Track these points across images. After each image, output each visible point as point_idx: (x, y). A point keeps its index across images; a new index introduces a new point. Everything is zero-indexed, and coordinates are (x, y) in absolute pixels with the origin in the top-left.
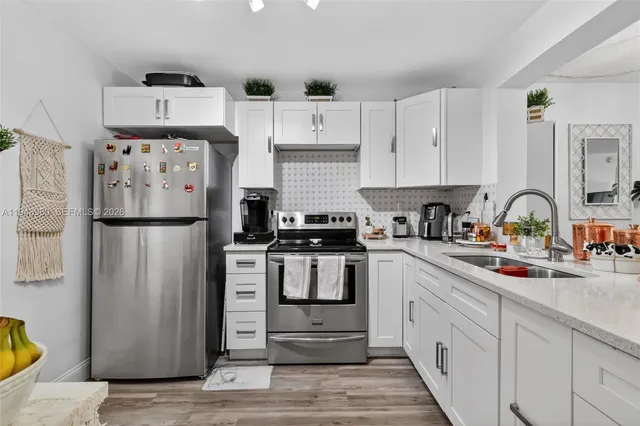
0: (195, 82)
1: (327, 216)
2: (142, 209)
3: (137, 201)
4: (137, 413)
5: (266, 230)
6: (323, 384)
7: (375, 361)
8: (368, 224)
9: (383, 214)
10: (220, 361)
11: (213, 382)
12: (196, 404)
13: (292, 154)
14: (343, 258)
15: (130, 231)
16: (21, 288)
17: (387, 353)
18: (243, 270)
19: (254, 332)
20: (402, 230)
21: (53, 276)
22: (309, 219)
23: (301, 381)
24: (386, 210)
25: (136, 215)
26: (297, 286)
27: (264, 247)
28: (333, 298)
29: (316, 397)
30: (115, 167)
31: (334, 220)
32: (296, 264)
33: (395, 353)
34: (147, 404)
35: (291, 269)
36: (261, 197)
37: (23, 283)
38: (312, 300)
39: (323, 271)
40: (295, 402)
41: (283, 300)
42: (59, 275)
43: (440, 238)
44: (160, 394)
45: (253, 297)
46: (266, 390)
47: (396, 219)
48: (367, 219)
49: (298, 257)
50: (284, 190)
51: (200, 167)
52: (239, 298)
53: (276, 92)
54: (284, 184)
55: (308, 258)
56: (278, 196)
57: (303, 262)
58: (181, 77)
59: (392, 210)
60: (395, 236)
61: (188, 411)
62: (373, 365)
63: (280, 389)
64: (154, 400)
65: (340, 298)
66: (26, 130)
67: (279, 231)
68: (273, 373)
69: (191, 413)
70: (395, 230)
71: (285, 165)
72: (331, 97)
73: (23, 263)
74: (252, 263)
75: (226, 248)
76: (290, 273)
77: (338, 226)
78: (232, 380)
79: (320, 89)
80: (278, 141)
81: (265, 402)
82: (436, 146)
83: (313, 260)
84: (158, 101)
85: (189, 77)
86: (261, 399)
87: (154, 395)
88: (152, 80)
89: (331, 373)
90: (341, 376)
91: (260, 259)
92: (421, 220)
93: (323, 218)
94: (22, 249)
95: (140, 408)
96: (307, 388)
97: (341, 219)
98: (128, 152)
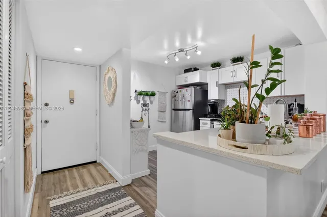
0: (196, 69)
3: (183, 105)
5: (217, 113)
13: (230, 85)
16: (159, 122)
18: (205, 125)
21: (164, 121)
25: (183, 108)
27: (210, 119)
30: (175, 96)
51: (191, 95)
53: (222, 65)
56: (225, 102)
58: (191, 69)
66: (159, 91)
71: (228, 90)
74: (207, 124)
75: (200, 118)
79: (236, 60)
84: (185, 77)
85: (194, 68)
88: (186, 71)
91: (209, 122)
94: (159, 115)
98: (177, 92)
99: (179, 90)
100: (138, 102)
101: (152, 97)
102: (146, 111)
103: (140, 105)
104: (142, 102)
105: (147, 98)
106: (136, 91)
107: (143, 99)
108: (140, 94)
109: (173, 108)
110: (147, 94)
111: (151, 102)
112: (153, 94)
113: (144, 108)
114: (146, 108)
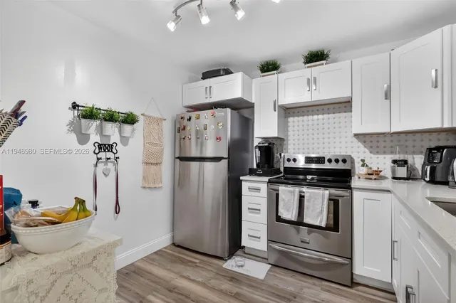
0: (228, 72)
1: (324, 158)
2: (201, 152)
3: (199, 147)
4: (188, 268)
5: (273, 167)
6: (305, 290)
7: (360, 288)
8: (363, 166)
9: (381, 157)
10: (239, 252)
11: (231, 264)
12: (217, 274)
13: (296, 110)
14: (327, 192)
15: (194, 165)
16: (144, 190)
17: (376, 285)
18: (253, 194)
19: (259, 238)
20: (402, 172)
21: (157, 185)
22: (309, 160)
23: (289, 283)
24: (385, 153)
25: (198, 155)
26: (288, 210)
27: (266, 179)
28: (317, 224)
29: (295, 298)
30: (184, 129)
31: (330, 161)
32: (288, 194)
33: (384, 287)
34: (194, 265)
35: (283, 196)
36: (269, 144)
37: (144, 187)
38: (299, 223)
39: (309, 201)
40: (277, 295)
41: (279, 219)
42: (160, 186)
43: (446, 183)
44: (202, 261)
45: (259, 213)
46: (261, 280)
47: (395, 162)
48: (363, 161)
49: (290, 188)
50: (289, 138)
51: (225, 126)
52: (250, 212)
53: (282, 67)
54: (289, 133)
55: (297, 190)
56: (285, 142)
57: (293, 193)
58: (219, 71)
59: (392, 153)
60: (394, 178)
61: (211, 276)
62: (358, 290)
63: (271, 283)
64: (197, 264)
65: (323, 225)
66: (146, 114)
67: (285, 168)
68: (269, 271)
69: (212, 278)
70: (393, 171)
71: (291, 119)
72: (324, 62)
73: (145, 178)
74: (258, 190)
75: (242, 178)
76: (283, 200)
77: (333, 166)
78: (242, 266)
79: (316, 57)
80: (281, 103)
81: (257, 288)
82: (436, 87)
83: (300, 192)
84: (206, 88)
85: (224, 70)
86: (254, 284)
87: (197, 261)
88: (206, 75)
89: (314, 285)
90: (322, 289)
91: (264, 187)
92: (424, 163)
93: (320, 160)
94: (145, 171)
95: (190, 266)
96: (291, 289)
97: (337, 161)
98: (189, 119)
99: (194, 115)
100: (83, 139)
101: (127, 128)
102: (110, 165)
103: (90, 146)
104: (95, 138)
105: (112, 130)
106: (75, 106)
107: (100, 130)
108: (90, 114)
109: (177, 156)
110: (111, 117)
111: (125, 140)
112: (130, 120)
113: (102, 155)
114: (110, 155)
